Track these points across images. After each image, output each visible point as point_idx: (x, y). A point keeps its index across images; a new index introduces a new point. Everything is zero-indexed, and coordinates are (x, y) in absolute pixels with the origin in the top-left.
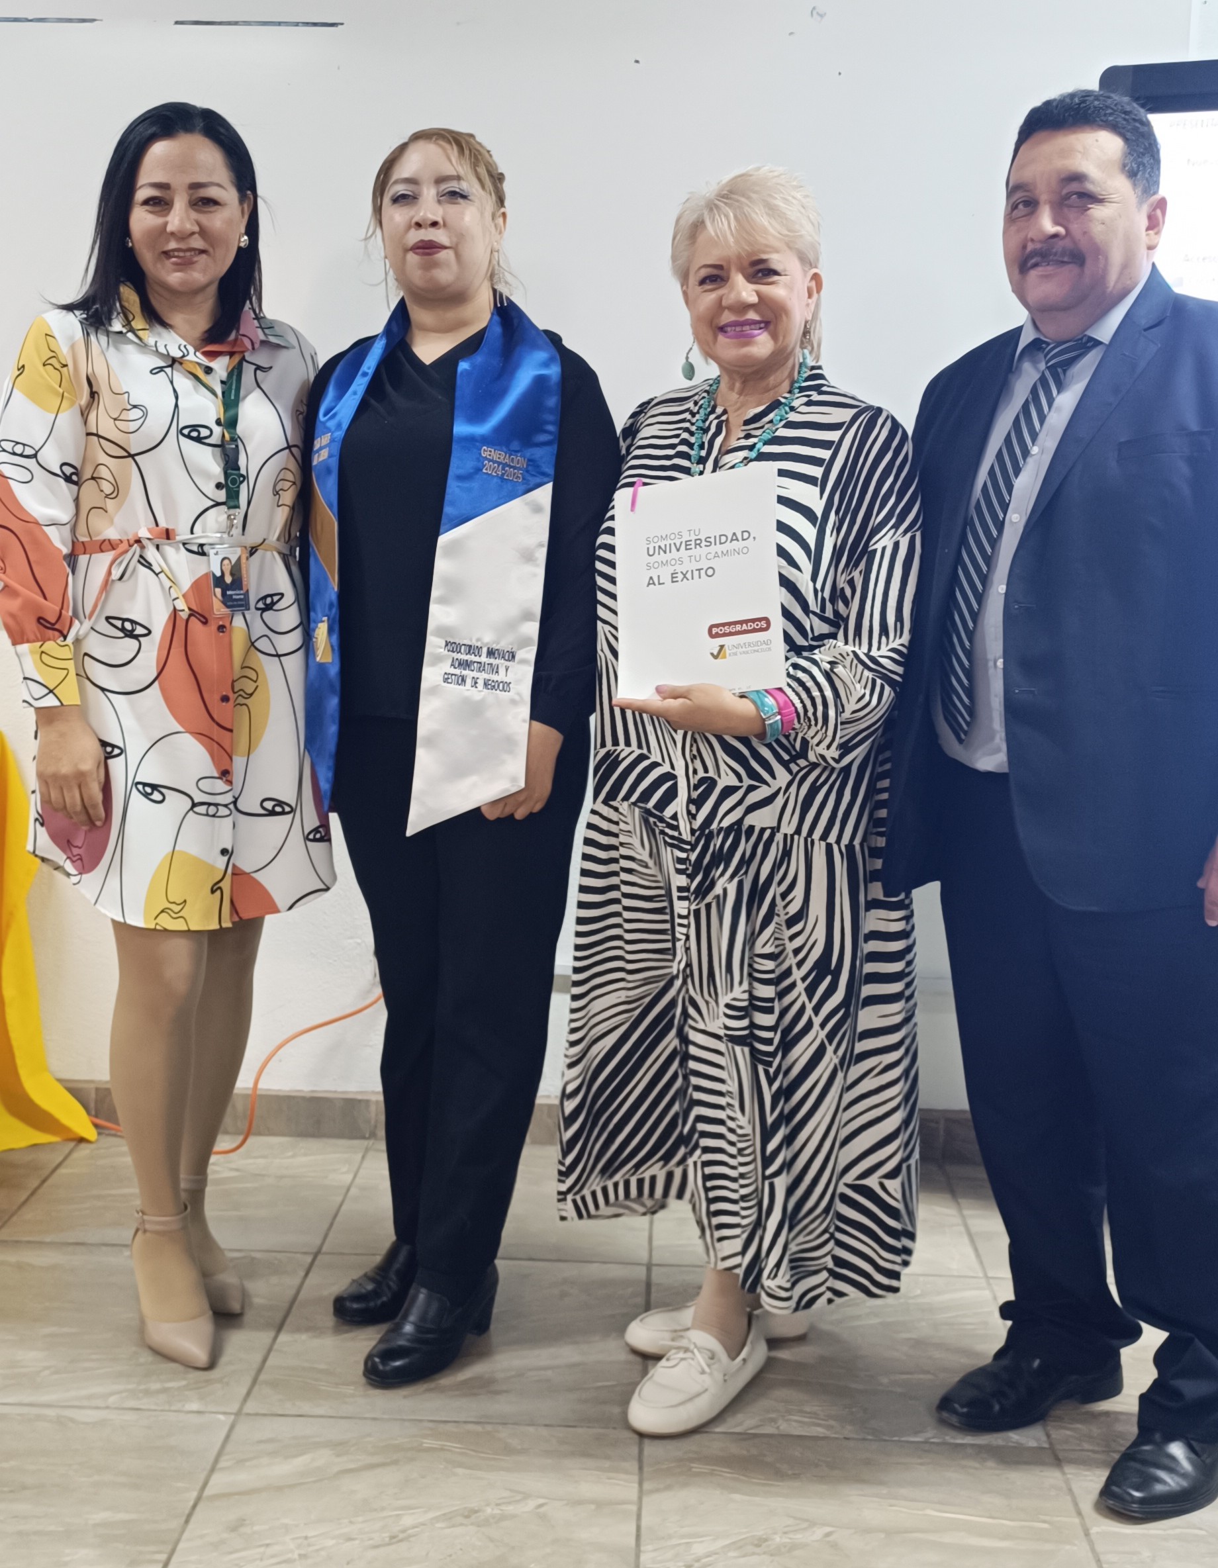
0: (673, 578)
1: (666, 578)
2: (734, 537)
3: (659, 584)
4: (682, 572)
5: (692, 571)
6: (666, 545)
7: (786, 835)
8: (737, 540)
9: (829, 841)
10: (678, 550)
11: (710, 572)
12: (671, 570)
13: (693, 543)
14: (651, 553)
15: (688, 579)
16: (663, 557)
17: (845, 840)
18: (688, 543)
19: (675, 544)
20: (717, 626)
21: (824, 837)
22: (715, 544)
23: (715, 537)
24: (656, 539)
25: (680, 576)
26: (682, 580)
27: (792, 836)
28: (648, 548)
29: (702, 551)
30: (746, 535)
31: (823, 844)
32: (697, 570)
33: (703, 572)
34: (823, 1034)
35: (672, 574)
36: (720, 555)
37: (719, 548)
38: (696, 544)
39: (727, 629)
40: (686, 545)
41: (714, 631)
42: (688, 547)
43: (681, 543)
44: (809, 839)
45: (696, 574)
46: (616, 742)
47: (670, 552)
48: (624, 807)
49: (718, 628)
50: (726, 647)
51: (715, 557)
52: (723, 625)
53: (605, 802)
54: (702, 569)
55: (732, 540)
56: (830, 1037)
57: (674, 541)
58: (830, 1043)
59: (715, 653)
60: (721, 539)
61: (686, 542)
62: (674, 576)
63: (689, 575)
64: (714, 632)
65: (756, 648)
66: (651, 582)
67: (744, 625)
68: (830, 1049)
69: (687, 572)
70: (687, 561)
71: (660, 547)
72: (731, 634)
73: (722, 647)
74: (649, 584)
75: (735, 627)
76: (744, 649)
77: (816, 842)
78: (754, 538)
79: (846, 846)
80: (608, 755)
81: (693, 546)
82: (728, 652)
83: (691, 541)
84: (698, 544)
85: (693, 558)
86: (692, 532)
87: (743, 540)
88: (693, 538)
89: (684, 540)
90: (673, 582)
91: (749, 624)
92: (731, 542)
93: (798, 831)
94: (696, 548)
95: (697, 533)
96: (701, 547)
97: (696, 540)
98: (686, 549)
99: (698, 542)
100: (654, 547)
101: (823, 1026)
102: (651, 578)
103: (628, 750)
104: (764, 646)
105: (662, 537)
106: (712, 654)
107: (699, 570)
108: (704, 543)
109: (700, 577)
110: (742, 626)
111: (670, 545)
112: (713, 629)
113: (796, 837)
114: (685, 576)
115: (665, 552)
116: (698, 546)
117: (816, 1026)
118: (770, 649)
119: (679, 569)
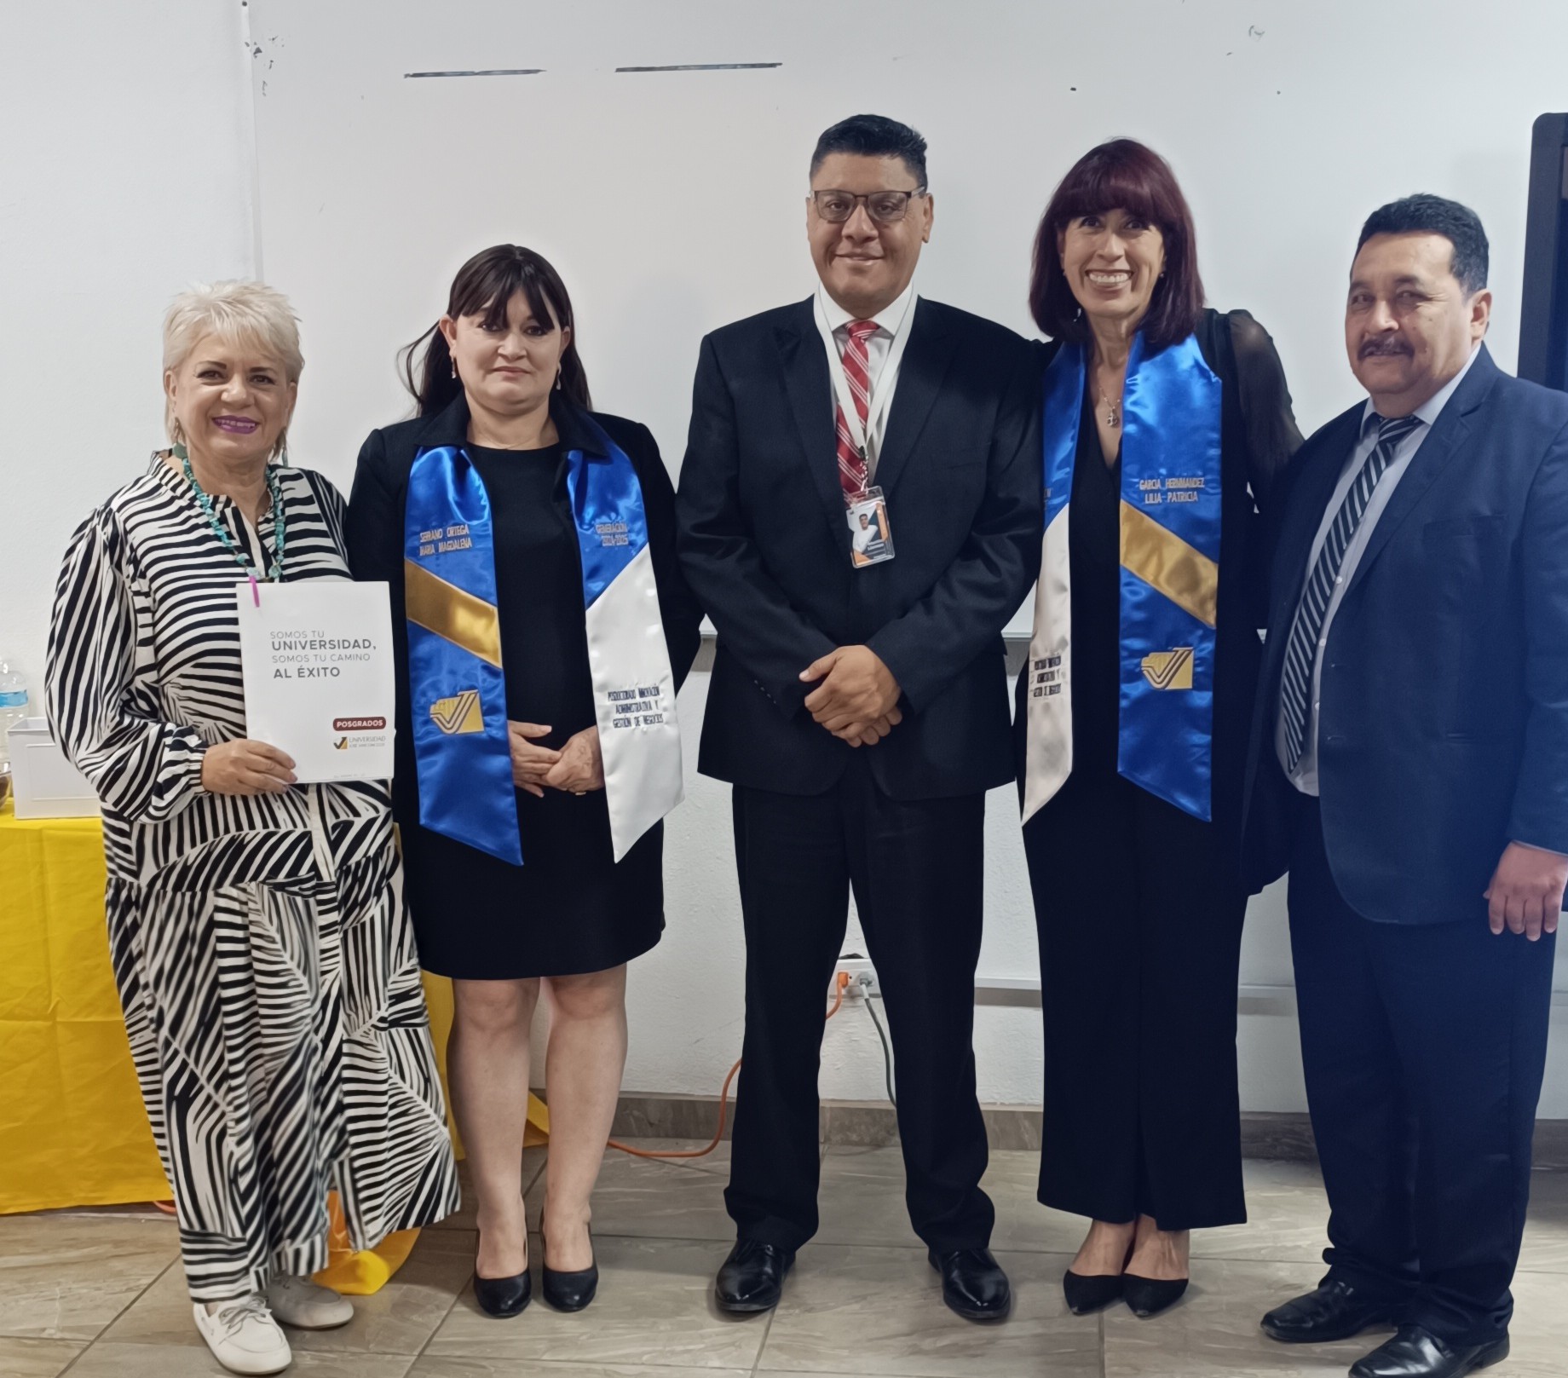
0: (299, 673)
1: (293, 672)
2: (357, 644)
3: (286, 677)
4: (308, 669)
5: (318, 669)
6: (291, 642)
8: (360, 647)
10: (304, 648)
11: (335, 672)
12: (298, 665)
13: (317, 643)
14: (277, 647)
15: (314, 676)
16: (288, 652)
18: (313, 643)
19: (300, 642)
20: (342, 720)
22: (340, 648)
23: (339, 641)
24: (280, 635)
25: (307, 673)
26: (309, 676)
28: (273, 643)
29: (327, 652)
30: (366, 644)
32: (323, 668)
33: (328, 671)
35: (299, 669)
36: (344, 658)
37: (343, 652)
38: (321, 646)
39: (350, 724)
40: (311, 645)
41: (339, 724)
42: (314, 647)
43: (306, 642)
45: (322, 672)
46: (239, 827)
47: (296, 648)
48: (253, 886)
49: (341, 722)
50: (348, 739)
51: (339, 659)
52: (347, 720)
53: (233, 885)
54: (328, 668)
55: (354, 646)
57: (299, 639)
59: (338, 744)
60: (344, 644)
61: (311, 641)
62: (301, 671)
63: (315, 672)
64: (338, 726)
65: (373, 743)
66: (278, 674)
69: (313, 669)
70: (313, 658)
71: (285, 643)
72: (352, 728)
73: (344, 739)
74: (276, 676)
75: (356, 723)
76: (362, 743)
78: (374, 648)
80: (233, 840)
81: (318, 646)
82: (349, 744)
83: (315, 641)
84: (323, 645)
85: (318, 657)
86: (316, 634)
87: (365, 648)
88: (318, 639)
89: (309, 639)
90: (299, 676)
91: (368, 722)
92: (353, 648)
94: (321, 648)
95: (321, 635)
96: (326, 648)
97: (320, 641)
98: (312, 648)
99: (323, 643)
100: (280, 643)
102: (278, 671)
103: (253, 833)
104: (379, 742)
105: (286, 634)
106: (335, 744)
107: (325, 669)
108: (328, 646)
109: (325, 675)
110: (362, 723)
111: (295, 642)
112: (338, 722)
114: (311, 673)
115: (291, 648)
118: (383, 744)
119: (305, 665)
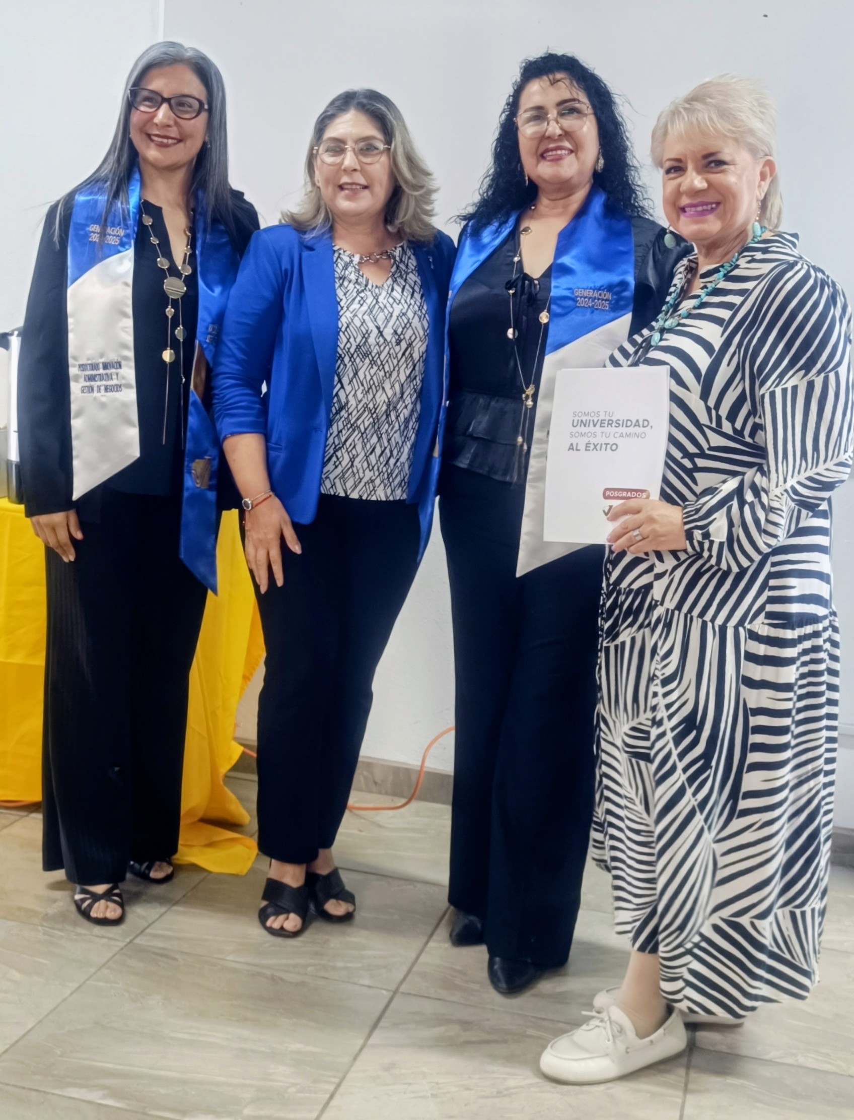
0: (587, 447)
1: (582, 447)
2: (637, 424)
3: (577, 450)
4: (594, 444)
5: (601, 444)
6: (586, 420)
7: (668, 610)
8: (639, 426)
9: (705, 618)
10: (595, 426)
11: (614, 447)
12: (585, 440)
13: (606, 422)
14: (575, 424)
15: (597, 450)
16: (583, 429)
17: (719, 621)
18: (603, 422)
19: (593, 421)
20: (610, 490)
21: (702, 614)
22: (623, 426)
23: (623, 420)
24: (580, 415)
25: (592, 447)
26: (593, 450)
27: (673, 611)
28: (573, 421)
29: (612, 430)
30: (646, 423)
31: (700, 620)
32: (605, 444)
33: (609, 446)
34: (684, 778)
35: (587, 444)
36: (624, 435)
37: (624, 430)
38: (608, 424)
39: (616, 494)
40: (601, 423)
42: (603, 425)
43: (598, 420)
44: (689, 616)
45: (604, 446)
47: (589, 426)
49: (610, 492)
51: (620, 436)
52: (614, 490)
54: (609, 444)
55: (635, 425)
56: (691, 780)
57: (593, 418)
58: (690, 786)
59: (606, 510)
60: (627, 423)
61: (602, 420)
62: (588, 445)
63: (598, 447)
64: (607, 494)
66: (571, 448)
67: (629, 493)
68: (689, 792)
69: (598, 444)
70: (599, 435)
71: (582, 421)
72: (618, 498)
73: (610, 506)
74: (569, 449)
75: (622, 493)
77: (695, 619)
78: (651, 427)
79: (719, 626)
81: (606, 425)
83: (605, 420)
84: (610, 424)
85: (604, 434)
86: (607, 414)
87: (643, 427)
88: (607, 418)
89: (600, 418)
90: (586, 450)
91: (633, 493)
92: (634, 427)
93: (679, 607)
94: (608, 426)
95: (611, 414)
96: (612, 426)
97: (609, 420)
98: (601, 426)
99: (610, 422)
100: (578, 421)
101: (685, 770)
102: (572, 444)
105: (585, 413)
107: (607, 444)
108: (614, 424)
109: (606, 450)
110: (627, 493)
111: (590, 421)
112: (607, 492)
113: (676, 612)
114: (595, 447)
115: (585, 426)
116: (609, 426)
117: (679, 771)
119: (593, 440)
